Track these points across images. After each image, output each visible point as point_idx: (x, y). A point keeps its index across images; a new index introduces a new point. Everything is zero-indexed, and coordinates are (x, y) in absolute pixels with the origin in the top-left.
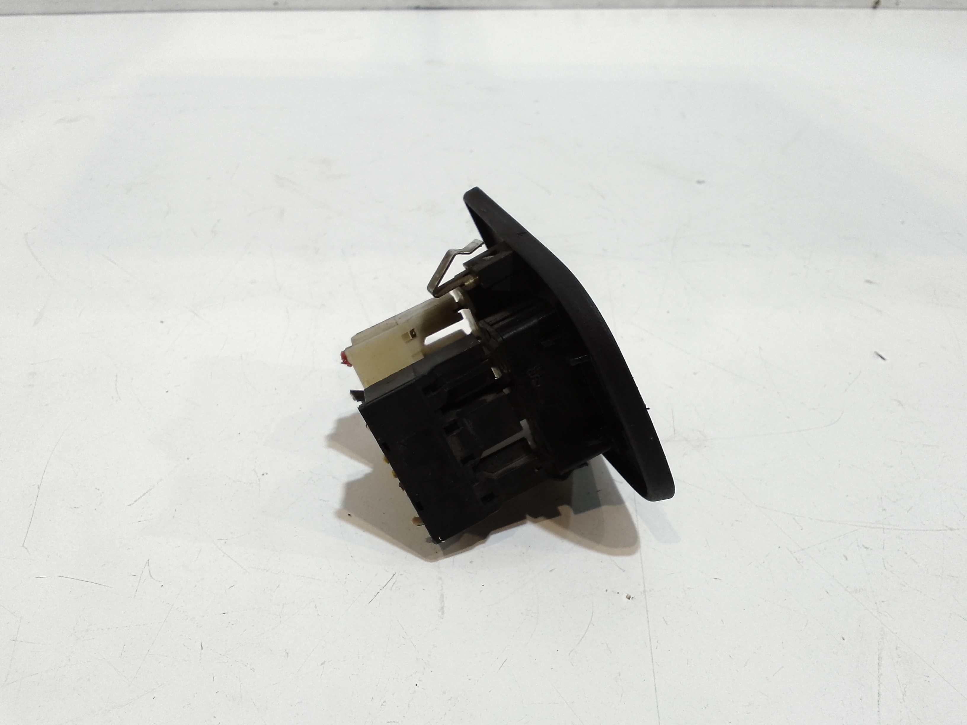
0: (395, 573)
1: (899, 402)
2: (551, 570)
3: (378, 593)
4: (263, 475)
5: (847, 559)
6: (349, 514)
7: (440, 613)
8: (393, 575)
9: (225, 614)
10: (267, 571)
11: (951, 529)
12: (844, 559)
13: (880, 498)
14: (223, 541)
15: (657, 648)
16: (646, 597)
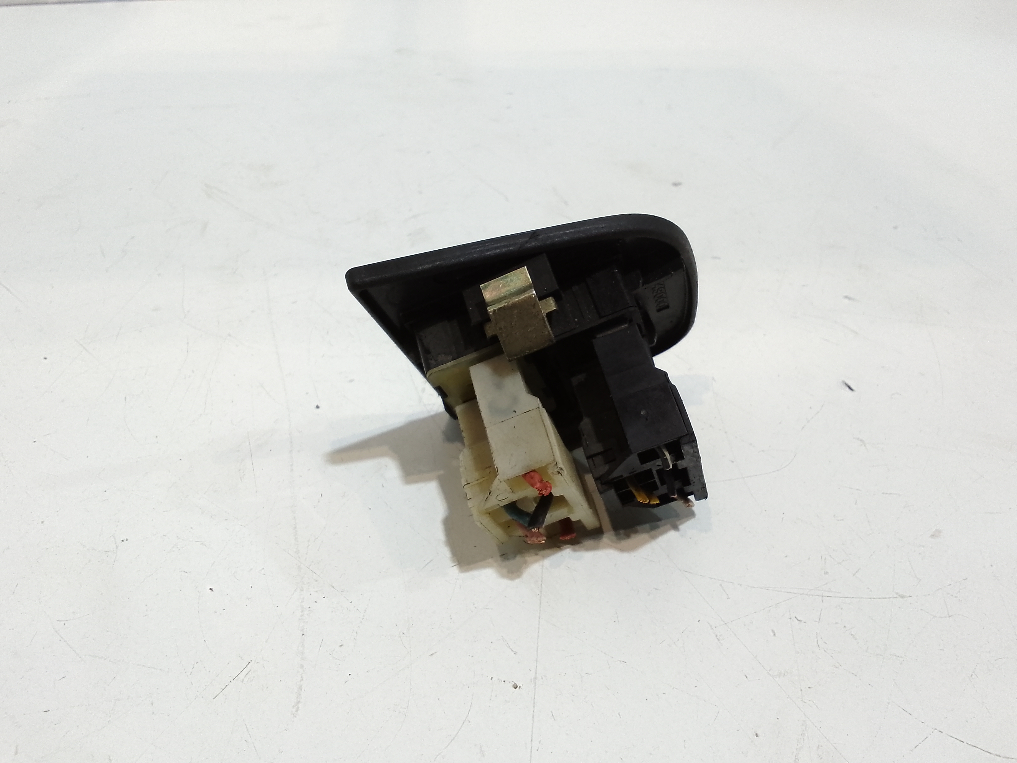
0: (251, 661)
1: (861, 441)
2: (432, 654)
3: (227, 685)
4: (123, 541)
5: (775, 634)
6: (211, 588)
7: (294, 710)
8: (248, 663)
9: (49, 712)
10: (105, 660)
11: (903, 597)
12: (772, 634)
13: (823, 559)
14: (63, 623)
15: (537, 750)
16: (535, 686)
